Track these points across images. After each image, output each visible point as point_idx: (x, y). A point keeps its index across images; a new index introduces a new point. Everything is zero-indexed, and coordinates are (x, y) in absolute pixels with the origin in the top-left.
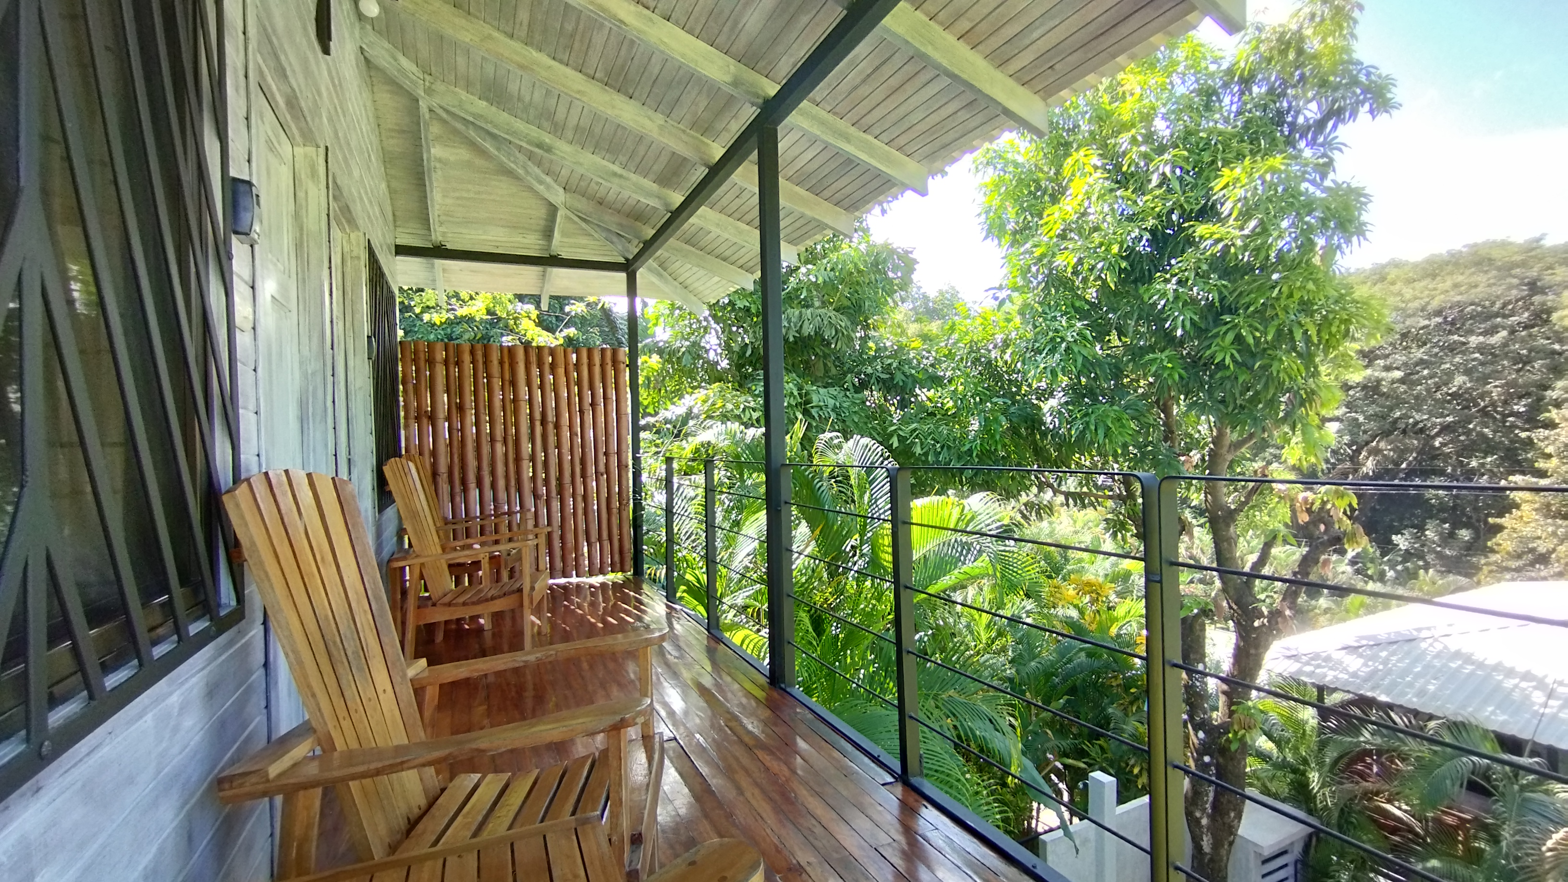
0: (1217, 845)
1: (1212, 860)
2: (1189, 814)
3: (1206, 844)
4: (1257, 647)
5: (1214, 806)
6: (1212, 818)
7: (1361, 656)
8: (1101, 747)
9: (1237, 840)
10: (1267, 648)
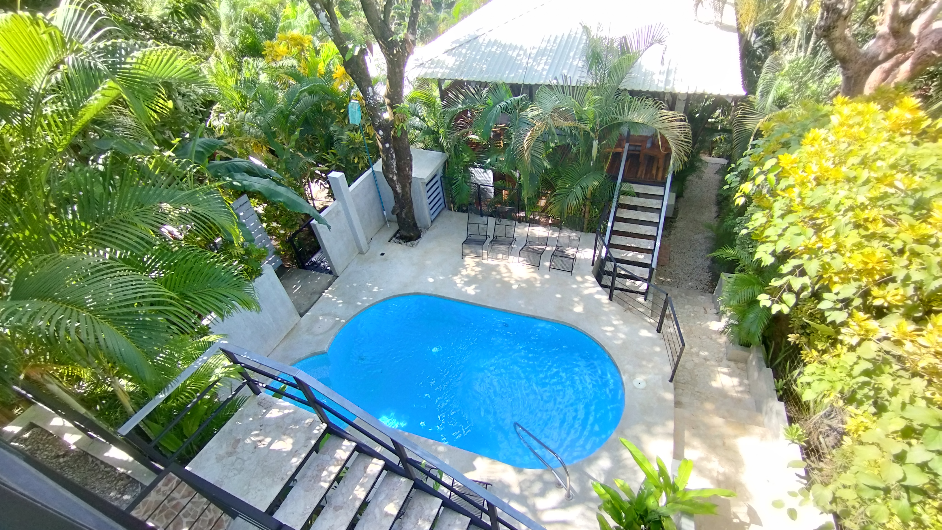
0: (403, 188)
1: (403, 196)
2: (387, 177)
3: (399, 189)
4: (399, 67)
5: (398, 168)
6: (398, 175)
7: (454, 55)
8: (333, 153)
9: (413, 180)
10: (404, 65)
